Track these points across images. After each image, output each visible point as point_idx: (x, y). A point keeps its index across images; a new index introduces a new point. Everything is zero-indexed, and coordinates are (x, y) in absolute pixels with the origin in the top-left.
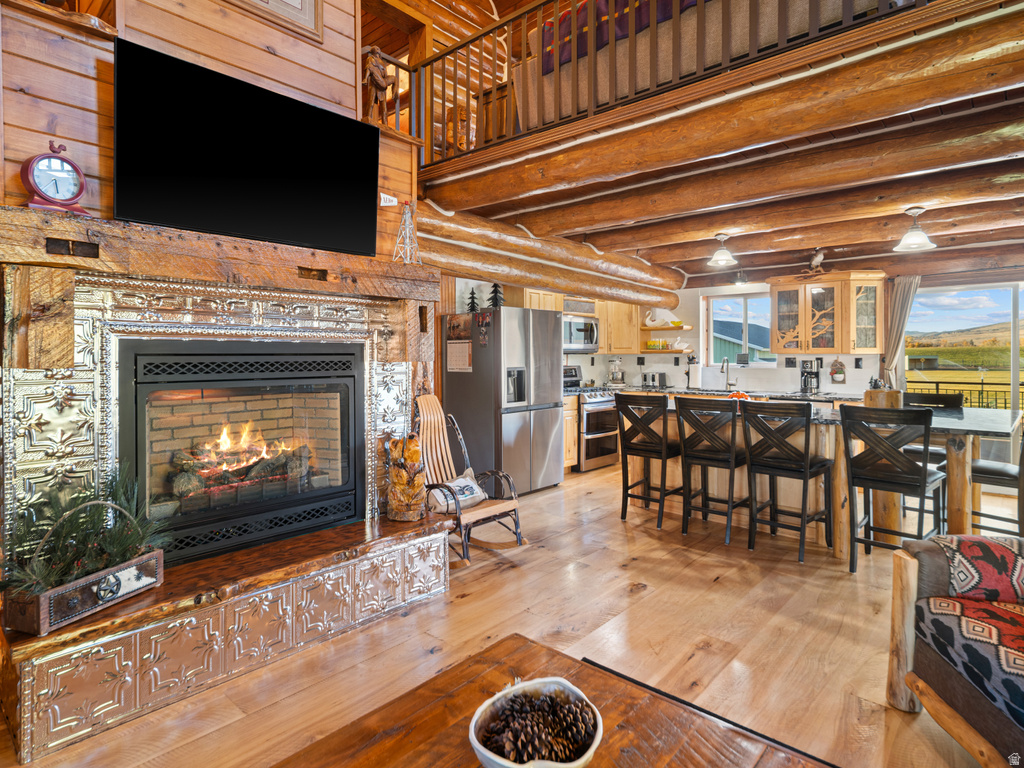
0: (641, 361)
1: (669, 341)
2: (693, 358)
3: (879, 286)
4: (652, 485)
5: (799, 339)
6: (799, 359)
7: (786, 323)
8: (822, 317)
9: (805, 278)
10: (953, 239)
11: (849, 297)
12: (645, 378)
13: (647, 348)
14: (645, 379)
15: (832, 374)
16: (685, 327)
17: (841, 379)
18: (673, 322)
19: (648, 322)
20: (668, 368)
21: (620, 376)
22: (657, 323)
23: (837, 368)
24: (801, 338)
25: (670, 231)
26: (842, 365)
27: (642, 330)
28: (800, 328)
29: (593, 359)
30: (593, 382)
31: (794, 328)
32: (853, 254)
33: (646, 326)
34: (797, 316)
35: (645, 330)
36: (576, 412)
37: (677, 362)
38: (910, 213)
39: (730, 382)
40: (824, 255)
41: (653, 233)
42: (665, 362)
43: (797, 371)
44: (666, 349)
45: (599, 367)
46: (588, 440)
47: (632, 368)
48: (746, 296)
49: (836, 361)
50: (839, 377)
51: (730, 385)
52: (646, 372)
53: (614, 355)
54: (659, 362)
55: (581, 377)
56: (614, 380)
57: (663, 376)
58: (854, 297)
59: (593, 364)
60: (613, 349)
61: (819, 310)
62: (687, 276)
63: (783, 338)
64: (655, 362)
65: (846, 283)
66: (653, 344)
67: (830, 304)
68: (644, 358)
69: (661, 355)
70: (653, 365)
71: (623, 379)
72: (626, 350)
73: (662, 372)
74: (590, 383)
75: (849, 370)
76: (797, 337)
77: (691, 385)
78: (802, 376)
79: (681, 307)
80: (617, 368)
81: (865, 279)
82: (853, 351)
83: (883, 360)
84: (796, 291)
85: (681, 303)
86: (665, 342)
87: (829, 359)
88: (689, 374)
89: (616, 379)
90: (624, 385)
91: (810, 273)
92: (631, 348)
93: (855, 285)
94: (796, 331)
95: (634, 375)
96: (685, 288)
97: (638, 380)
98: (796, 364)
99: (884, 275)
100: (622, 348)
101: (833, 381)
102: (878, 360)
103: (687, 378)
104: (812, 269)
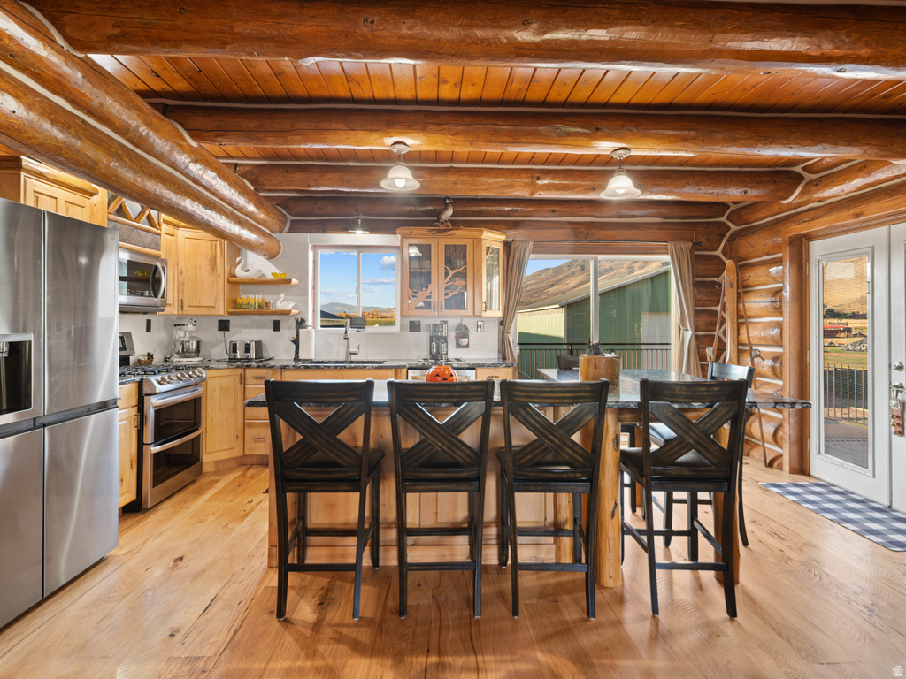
0: (224, 326)
1: (269, 298)
2: (302, 320)
3: (500, 246)
4: (310, 526)
5: (432, 300)
6: (425, 322)
7: (418, 281)
8: (455, 276)
9: (440, 231)
11: (481, 256)
12: (234, 348)
13: (237, 308)
14: (235, 350)
15: (457, 338)
16: (294, 281)
17: (465, 344)
18: (273, 274)
19: (239, 272)
20: (265, 334)
21: (193, 346)
22: (251, 275)
23: (462, 332)
24: (434, 299)
26: (466, 328)
27: (229, 282)
28: (433, 287)
29: (149, 322)
30: (150, 356)
31: (427, 288)
32: (473, 214)
33: (235, 276)
34: (429, 273)
35: (234, 283)
36: (135, 410)
37: (277, 326)
38: (615, 155)
39: (351, 350)
42: (261, 326)
43: (423, 337)
44: (263, 309)
45: (159, 333)
46: (156, 455)
47: (211, 334)
48: (359, 249)
49: (460, 324)
50: (464, 341)
52: (233, 339)
53: (186, 316)
54: (251, 327)
55: (133, 349)
56: (185, 353)
57: (259, 344)
58: (485, 257)
59: (148, 330)
60: (185, 308)
61: (453, 269)
62: (290, 217)
63: (415, 298)
64: (245, 327)
65: (478, 241)
66: (246, 302)
67: (462, 262)
68: (229, 321)
69: (257, 317)
70: (244, 330)
71: (198, 350)
72: (204, 309)
73: (258, 340)
74: (146, 358)
75: (473, 333)
76: (430, 297)
77: (301, 356)
78: (431, 341)
79: (284, 256)
80: (188, 335)
81: (493, 239)
82: (484, 314)
83: (502, 323)
84: (430, 246)
85: (284, 251)
86: (263, 299)
87: (453, 322)
88: (296, 341)
89: (188, 351)
90: (200, 359)
91: (442, 227)
92: (214, 307)
93: (485, 244)
94: (429, 291)
95: (214, 345)
96: (288, 232)
97: (220, 352)
98: (422, 327)
99: (504, 237)
100: (199, 307)
101: (459, 346)
102: (497, 323)
103: (293, 346)
104: (442, 223)
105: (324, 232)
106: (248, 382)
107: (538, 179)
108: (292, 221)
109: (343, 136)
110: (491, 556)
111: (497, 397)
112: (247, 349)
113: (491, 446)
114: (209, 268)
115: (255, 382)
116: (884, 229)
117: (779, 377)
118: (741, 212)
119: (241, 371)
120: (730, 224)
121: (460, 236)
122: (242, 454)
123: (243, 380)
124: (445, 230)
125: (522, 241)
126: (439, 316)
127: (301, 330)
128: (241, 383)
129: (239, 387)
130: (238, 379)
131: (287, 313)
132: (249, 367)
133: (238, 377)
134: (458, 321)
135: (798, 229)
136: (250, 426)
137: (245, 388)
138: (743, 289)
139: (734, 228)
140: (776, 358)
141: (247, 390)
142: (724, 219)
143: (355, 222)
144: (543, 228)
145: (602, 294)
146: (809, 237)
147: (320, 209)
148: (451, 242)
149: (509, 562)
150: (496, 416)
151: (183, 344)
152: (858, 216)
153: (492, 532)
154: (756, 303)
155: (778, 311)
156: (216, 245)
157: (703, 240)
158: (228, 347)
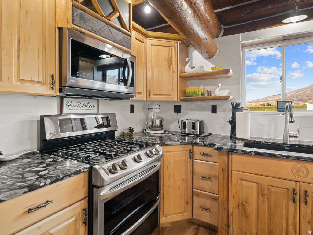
0: (178, 109)
2: (238, 105)
12: (184, 125)
13: (187, 97)
14: (185, 127)
19: (187, 69)
20: (205, 115)
21: (158, 122)
22: (196, 70)
27: (181, 77)
29: (132, 107)
30: (131, 130)
35: (184, 77)
37: (214, 109)
42: (203, 109)
44: (206, 97)
45: (139, 114)
47: (169, 114)
51: (290, 136)
52: (184, 118)
53: (153, 102)
54: (195, 110)
56: (153, 127)
57: (201, 123)
59: (132, 111)
60: (152, 96)
62: (223, 27)
64: (191, 110)
66: (192, 91)
68: (180, 106)
69: (199, 103)
70: (190, 112)
71: (161, 126)
72: (164, 96)
73: (201, 119)
74: (128, 131)
79: (219, 55)
80: (156, 115)
85: (220, 51)
86: (204, 89)
88: (233, 122)
89: (155, 126)
90: (162, 132)
92: (170, 95)
95: (171, 122)
96: (223, 36)
97: (175, 127)
100: (160, 95)
103: (230, 126)
106: (196, 156)
108: (225, 29)
112: (194, 126)
114: (167, 67)
115: (202, 157)
119: (190, 147)
122: (191, 217)
123: (191, 155)
127: (237, 113)
128: (190, 157)
129: (189, 161)
131: (225, 99)
132: (197, 144)
133: (188, 152)
136: (198, 195)
137: (193, 162)
141: (195, 164)
151: (152, 121)
156: (172, 49)
158: (180, 123)
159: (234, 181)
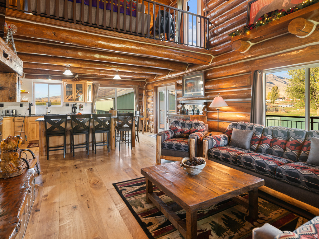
0: (1, 105)
2: (32, 104)
3: (91, 85)
6: (70, 104)
7: (69, 93)
8: (79, 92)
9: (75, 81)
10: (106, 76)
14: (8, 112)
15: (80, 108)
16: (29, 93)
18: (21, 90)
20: (18, 108)
23: (81, 106)
24: (73, 98)
25: (49, 60)
26: (82, 105)
28: (73, 95)
31: (71, 95)
32: (84, 76)
34: (72, 91)
37: (21, 105)
38: (116, 71)
39: (48, 112)
40: (79, 75)
41: (42, 59)
43: (70, 108)
48: (49, 84)
49: (81, 104)
50: (82, 109)
51: (48, 113)
52: (6, 109)
54: (11, 106)
58: (87, 88)
61: (79, 90)
63: (68, 97)
65: (85, 84)
67: (81, 89)
68: (3, 104)
73: (15, 109)
75: (84, 107)
76: (72, 97)
77: (32, 113)
78: (72, 109)
81: (90, 83)
82: (87, 102)
83: (92, 104)
84: (72, 84)
85: (24, 84)
87: (79, 104)
88: (30, 110)
91: (75, 80)
93: (87, 84)
94: (72, 96)
96: (25, 78)
98: (69, 105)
99: (92, 83)
101: (80, 110)
102: (91, 104)
103: (29, 111)
104: (75, 78)
105: (37, 79)
106: (15, 121)
107: (101, 71)
108: (26, 75)
109: (54, 62)
110: (91, 148)
111: (92, 117)
112: (12, 112)
113: (91, 127)
115: (18, 121)
116: (166, 87)
117: (153, 115)
118: (148, 80)
120: (146, 82)
121: (81, 82)
124: (76, 81)
125: (97, 84)
126: (75, 102)
127: (31, 106)
130: (12, 120)
131: (27, 102)
132: (16, 117)
134: (80, 104)
135: (155, 85)
136: (16, 133)
137: (14, 123)
138: (148, 96)
139: (147, 83)
140: (153, 111)
142: (145, 81)
143: (48, 76)
144: (103, 81)
145: (117, 97)
146: (157, 87)
147: (36, 72)
148: (78, 84)
149: (94, 149)
150: (91, 122)
152: (162, 84)
153: (91, 144)
154: (150, 100)
155: (153, 101)
157: (140, 85)
158: (5, 111)
159: (30, 124)
